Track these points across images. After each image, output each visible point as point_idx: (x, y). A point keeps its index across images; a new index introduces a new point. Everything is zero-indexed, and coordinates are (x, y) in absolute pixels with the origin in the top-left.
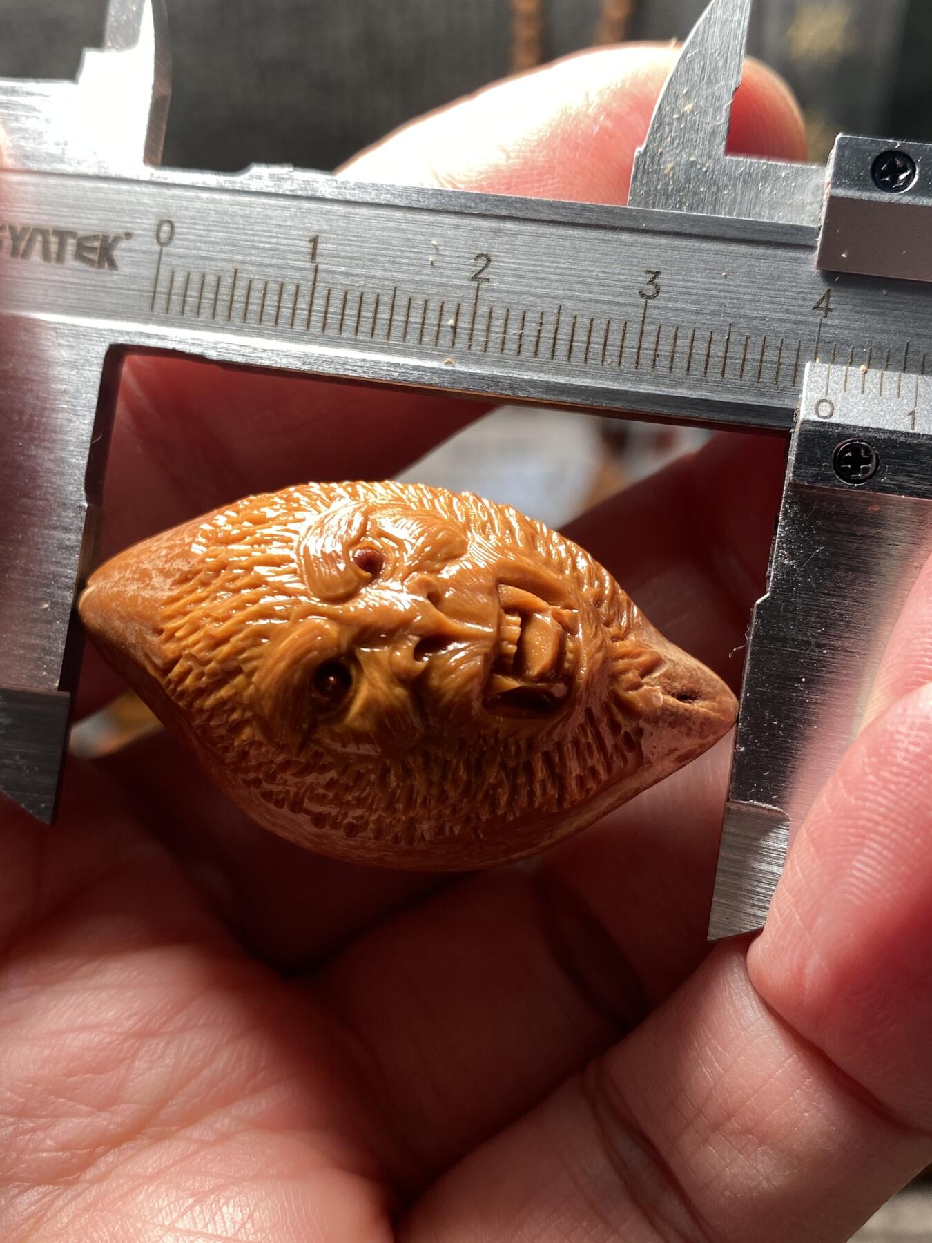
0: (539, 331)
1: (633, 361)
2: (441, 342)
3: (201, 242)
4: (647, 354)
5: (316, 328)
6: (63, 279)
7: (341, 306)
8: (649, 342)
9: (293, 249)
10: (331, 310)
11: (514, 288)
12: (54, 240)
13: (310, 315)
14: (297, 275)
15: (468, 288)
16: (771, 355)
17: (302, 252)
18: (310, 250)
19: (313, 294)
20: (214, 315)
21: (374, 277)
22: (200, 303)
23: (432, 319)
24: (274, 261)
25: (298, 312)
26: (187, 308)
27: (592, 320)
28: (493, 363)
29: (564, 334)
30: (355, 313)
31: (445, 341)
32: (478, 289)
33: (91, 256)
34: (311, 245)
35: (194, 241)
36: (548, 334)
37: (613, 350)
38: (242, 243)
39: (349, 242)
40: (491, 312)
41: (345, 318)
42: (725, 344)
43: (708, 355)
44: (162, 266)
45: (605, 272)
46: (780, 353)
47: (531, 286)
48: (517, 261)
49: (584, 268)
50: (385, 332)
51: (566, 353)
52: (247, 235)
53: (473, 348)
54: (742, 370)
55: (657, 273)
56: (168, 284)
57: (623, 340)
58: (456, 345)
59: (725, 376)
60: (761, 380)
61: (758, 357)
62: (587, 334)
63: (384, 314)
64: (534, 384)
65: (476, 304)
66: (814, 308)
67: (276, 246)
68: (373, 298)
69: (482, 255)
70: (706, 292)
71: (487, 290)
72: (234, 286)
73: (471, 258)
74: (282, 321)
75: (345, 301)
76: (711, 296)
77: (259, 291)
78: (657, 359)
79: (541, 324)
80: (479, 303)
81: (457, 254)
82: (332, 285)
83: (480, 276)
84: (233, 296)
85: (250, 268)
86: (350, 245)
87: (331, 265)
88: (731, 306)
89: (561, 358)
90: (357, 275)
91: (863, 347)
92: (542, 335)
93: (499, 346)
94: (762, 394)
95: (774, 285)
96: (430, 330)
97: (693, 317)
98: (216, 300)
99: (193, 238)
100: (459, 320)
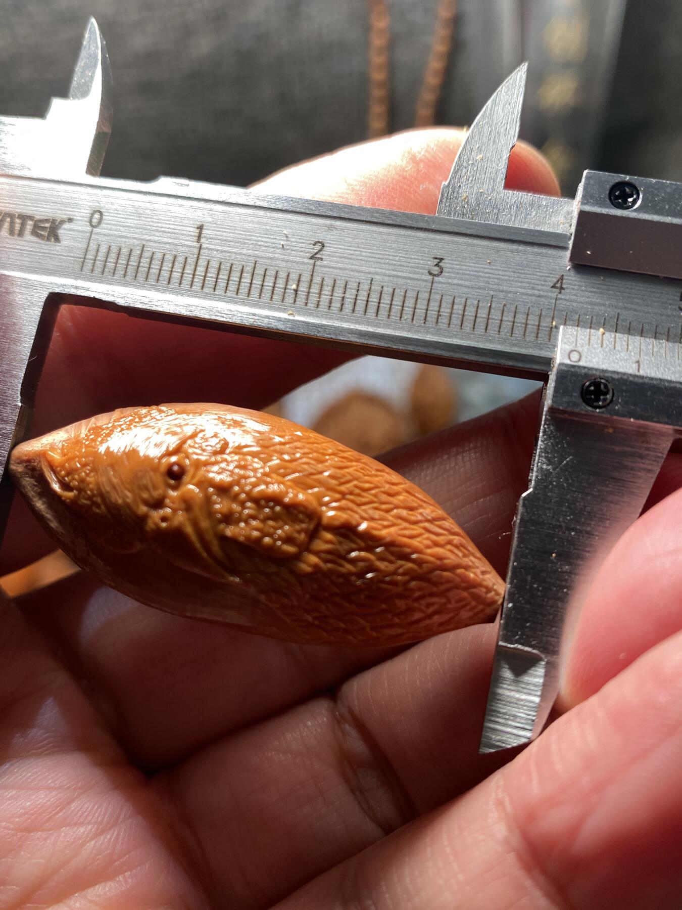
0: (357, 295)
1: (423, 318)
2: (286, 300)
3: (121, 226)
4: (432, 314)
5: (197, 286)
6: (22, 248)
7: (216, 272)
8: (434, 306)
9: (185, 233)
10: (209, 275)
11: (340, 265)
12: (18, 221)
13: (193, 278)
14: (186, 250)
15: (308, 264)
16: (521, 318)
17: (192, 236)
18: (197, 234)
19: (197, 263)
20: (125, 276)
21: (241, 254)
22: (116, 267)
23: (281, 284)
24: (170, 241)
25: (185, 275)
26: (106, 270)
27: (394, 289)
28: (322, 316)
29: (374, 298)
30: (226, 277)
31: (289, 299)
32: (314, 265)
33: (43, 233)
34: (198, 231)
35: (116, 225)
36: (362, 297)
37: (408, 310)
38: (149, 227)
39: (224, 230)
40: (323, 281)
41: (219, 280)
42: (488, 309)
43: (476, 316)
44: (91, 241)
45: (405, 257)
46: (527, 317)
47: (352, 265)
48: (343, 247)
49: (390, 254)
50: (246, 291)
51: (375, 311)
52: (153, 222)
53: (309, 304)
54: (500, 327)
55: (441, 259)
56: (95, 254)
57: (416, 304)
58: (297, 303)
59: (488, 331)
60: (513, 335)
61: (512, 319)
62: (390, 298)
63: (246, 279)
64: (351, 331)
65: (312, 275)
66: (552, 287)
67: (173, 231)
68: (240, 267)
69: (319, 242)
70: (476, 273)
71: (321, 266)
72: (141, 257)
73: (310, 244)
74: (173, 280)
75: (219, 269)
76: (480, 276)
77: (159, 260)
78: (440, 317)
79: (358, 290)
80: (315, 274)
81: (301, 241)
82: (211, 258)
83: (316, 256)
84: (139, 262)
85: (154, 245)
86: (226, 232)
87: (211, 244)
88: (493, 283)
89: (371, 314)
90: (230, 252)
91: (587, 315)
92: (358, 298)
93: (327, 304)
94: (514, 345)
95: (523, 270)
96: (279, 291)
97: (466, 290)
98: (127, 265)
99: (115, 223)
100: (300, 285)
